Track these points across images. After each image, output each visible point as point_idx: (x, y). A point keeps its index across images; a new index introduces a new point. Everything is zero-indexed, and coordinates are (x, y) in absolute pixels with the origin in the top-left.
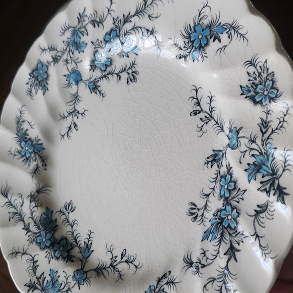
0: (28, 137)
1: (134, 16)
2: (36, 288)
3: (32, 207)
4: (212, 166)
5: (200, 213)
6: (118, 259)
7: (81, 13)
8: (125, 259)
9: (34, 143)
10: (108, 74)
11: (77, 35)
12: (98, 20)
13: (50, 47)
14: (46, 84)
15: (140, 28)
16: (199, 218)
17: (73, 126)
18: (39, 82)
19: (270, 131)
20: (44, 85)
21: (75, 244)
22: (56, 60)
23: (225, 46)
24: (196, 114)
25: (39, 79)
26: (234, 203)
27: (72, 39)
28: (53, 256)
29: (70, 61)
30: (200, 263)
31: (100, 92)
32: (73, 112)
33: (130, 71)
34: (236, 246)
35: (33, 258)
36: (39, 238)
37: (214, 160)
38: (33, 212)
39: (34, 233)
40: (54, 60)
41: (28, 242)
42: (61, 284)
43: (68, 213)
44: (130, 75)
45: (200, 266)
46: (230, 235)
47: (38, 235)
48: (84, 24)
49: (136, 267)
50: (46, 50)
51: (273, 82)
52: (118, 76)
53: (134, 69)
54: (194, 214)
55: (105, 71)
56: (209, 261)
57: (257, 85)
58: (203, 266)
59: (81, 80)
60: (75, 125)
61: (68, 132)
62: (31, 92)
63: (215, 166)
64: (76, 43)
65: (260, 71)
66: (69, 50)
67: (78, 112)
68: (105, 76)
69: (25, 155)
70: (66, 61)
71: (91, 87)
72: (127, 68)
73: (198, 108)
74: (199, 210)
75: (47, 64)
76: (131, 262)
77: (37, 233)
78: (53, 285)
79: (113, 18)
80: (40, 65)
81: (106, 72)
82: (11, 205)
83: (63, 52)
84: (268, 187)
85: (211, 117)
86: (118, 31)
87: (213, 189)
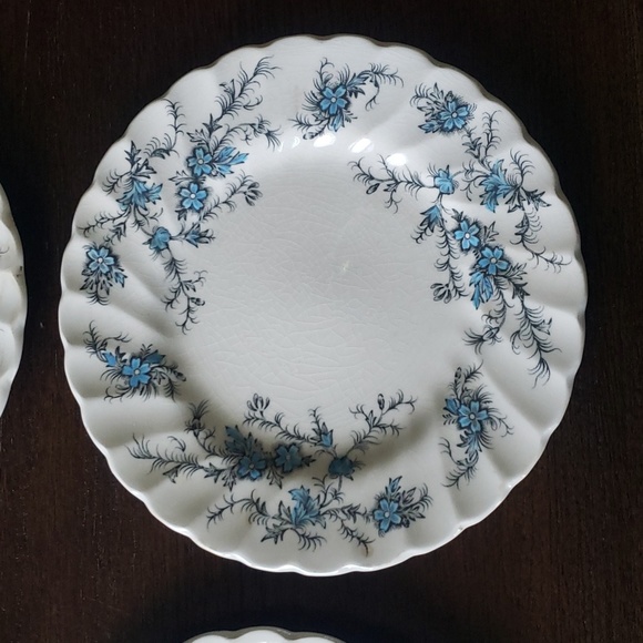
0: (462, 432)
1: (202, 467)
2: (528, 194)
3: (500, 320)
4: (207, 231)
5: (245, 189)
6: (383, 186)
7: (272, 540)
8: (373, 182)
9: (455, 417)
10: (293, 437)
11: (297, 517)
12: (254, 509)
13: (349, 537)
14: (389, 490)
15: (204, 447)
16: (249, 183)
17: (387, 406)
18: (398, 502)
19: (117, 222)
20: (393, 491)
21: (449, 235)
22: (352, 512)
23: (116, 339)
24: (198, 300)
25: (396, 506)
26: (188, 173)
27: (307, 517)
28: (483, 230)
29: (329, 491)
30: (255, 130)
31: (317, 422)
32: (376, 426)
33: (258, 415)
34: (206, 130)
35: (522, 241)
36: (504, 268)
37: (201, 236)
38: (500, 312)
39: (510, 280)
40: (355, 513)
41: (525, 270)
42: (480, 184)
43: (447, 285)
44: (260, 409)
45: (256, 127)
46: (208, 144)
47: (503, 274)
48: (278, 523)
49: (359, 165)
50: (359, 538)
51: (88, 265)
52: (278, 422)
53: (252, 413)
54: (253, 191)
55: (294, 444)
56: (244, 128)
57: (106, 274)
58: (252, 125)
59: (335, 458)
60: (381, 403)
61: (399, 403)
62: (422, 499)
63: (203, 229)
64: (305, 508)
65: (95, 286)
66: (322, 506)
67: (367, 419)
68: (299, 437)
69: (480, 410)
70: (336, 496)
71: (328, 438)
72: (260, 422)
73: (192, 305)
74: (245, 193)
75: (371, 518)
76: (364, 174)
77: (504, 276)
78: (496, 188)
79: (231, 489)
80: (384, 526)
81: (293, 440)
82: (538, 343)
83: (332, 513)
84: (144, 170)
85: (181, 284)
86: (236, 469)
87: (216, 206)
